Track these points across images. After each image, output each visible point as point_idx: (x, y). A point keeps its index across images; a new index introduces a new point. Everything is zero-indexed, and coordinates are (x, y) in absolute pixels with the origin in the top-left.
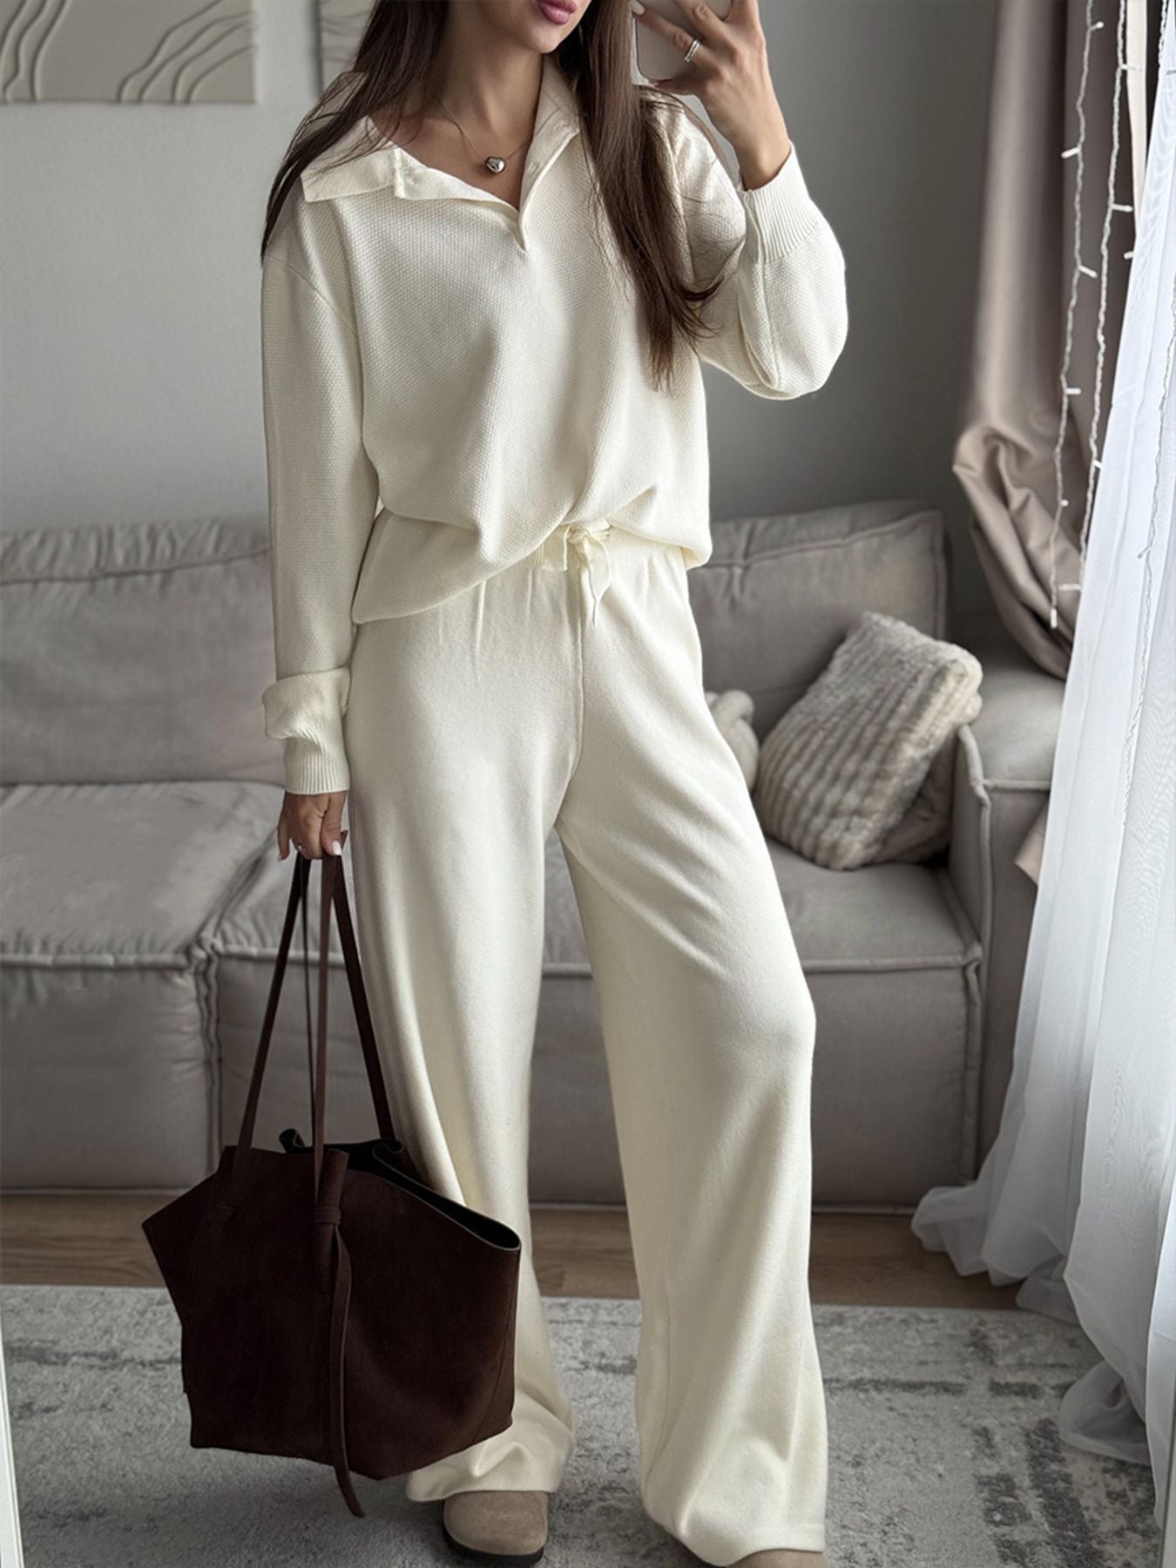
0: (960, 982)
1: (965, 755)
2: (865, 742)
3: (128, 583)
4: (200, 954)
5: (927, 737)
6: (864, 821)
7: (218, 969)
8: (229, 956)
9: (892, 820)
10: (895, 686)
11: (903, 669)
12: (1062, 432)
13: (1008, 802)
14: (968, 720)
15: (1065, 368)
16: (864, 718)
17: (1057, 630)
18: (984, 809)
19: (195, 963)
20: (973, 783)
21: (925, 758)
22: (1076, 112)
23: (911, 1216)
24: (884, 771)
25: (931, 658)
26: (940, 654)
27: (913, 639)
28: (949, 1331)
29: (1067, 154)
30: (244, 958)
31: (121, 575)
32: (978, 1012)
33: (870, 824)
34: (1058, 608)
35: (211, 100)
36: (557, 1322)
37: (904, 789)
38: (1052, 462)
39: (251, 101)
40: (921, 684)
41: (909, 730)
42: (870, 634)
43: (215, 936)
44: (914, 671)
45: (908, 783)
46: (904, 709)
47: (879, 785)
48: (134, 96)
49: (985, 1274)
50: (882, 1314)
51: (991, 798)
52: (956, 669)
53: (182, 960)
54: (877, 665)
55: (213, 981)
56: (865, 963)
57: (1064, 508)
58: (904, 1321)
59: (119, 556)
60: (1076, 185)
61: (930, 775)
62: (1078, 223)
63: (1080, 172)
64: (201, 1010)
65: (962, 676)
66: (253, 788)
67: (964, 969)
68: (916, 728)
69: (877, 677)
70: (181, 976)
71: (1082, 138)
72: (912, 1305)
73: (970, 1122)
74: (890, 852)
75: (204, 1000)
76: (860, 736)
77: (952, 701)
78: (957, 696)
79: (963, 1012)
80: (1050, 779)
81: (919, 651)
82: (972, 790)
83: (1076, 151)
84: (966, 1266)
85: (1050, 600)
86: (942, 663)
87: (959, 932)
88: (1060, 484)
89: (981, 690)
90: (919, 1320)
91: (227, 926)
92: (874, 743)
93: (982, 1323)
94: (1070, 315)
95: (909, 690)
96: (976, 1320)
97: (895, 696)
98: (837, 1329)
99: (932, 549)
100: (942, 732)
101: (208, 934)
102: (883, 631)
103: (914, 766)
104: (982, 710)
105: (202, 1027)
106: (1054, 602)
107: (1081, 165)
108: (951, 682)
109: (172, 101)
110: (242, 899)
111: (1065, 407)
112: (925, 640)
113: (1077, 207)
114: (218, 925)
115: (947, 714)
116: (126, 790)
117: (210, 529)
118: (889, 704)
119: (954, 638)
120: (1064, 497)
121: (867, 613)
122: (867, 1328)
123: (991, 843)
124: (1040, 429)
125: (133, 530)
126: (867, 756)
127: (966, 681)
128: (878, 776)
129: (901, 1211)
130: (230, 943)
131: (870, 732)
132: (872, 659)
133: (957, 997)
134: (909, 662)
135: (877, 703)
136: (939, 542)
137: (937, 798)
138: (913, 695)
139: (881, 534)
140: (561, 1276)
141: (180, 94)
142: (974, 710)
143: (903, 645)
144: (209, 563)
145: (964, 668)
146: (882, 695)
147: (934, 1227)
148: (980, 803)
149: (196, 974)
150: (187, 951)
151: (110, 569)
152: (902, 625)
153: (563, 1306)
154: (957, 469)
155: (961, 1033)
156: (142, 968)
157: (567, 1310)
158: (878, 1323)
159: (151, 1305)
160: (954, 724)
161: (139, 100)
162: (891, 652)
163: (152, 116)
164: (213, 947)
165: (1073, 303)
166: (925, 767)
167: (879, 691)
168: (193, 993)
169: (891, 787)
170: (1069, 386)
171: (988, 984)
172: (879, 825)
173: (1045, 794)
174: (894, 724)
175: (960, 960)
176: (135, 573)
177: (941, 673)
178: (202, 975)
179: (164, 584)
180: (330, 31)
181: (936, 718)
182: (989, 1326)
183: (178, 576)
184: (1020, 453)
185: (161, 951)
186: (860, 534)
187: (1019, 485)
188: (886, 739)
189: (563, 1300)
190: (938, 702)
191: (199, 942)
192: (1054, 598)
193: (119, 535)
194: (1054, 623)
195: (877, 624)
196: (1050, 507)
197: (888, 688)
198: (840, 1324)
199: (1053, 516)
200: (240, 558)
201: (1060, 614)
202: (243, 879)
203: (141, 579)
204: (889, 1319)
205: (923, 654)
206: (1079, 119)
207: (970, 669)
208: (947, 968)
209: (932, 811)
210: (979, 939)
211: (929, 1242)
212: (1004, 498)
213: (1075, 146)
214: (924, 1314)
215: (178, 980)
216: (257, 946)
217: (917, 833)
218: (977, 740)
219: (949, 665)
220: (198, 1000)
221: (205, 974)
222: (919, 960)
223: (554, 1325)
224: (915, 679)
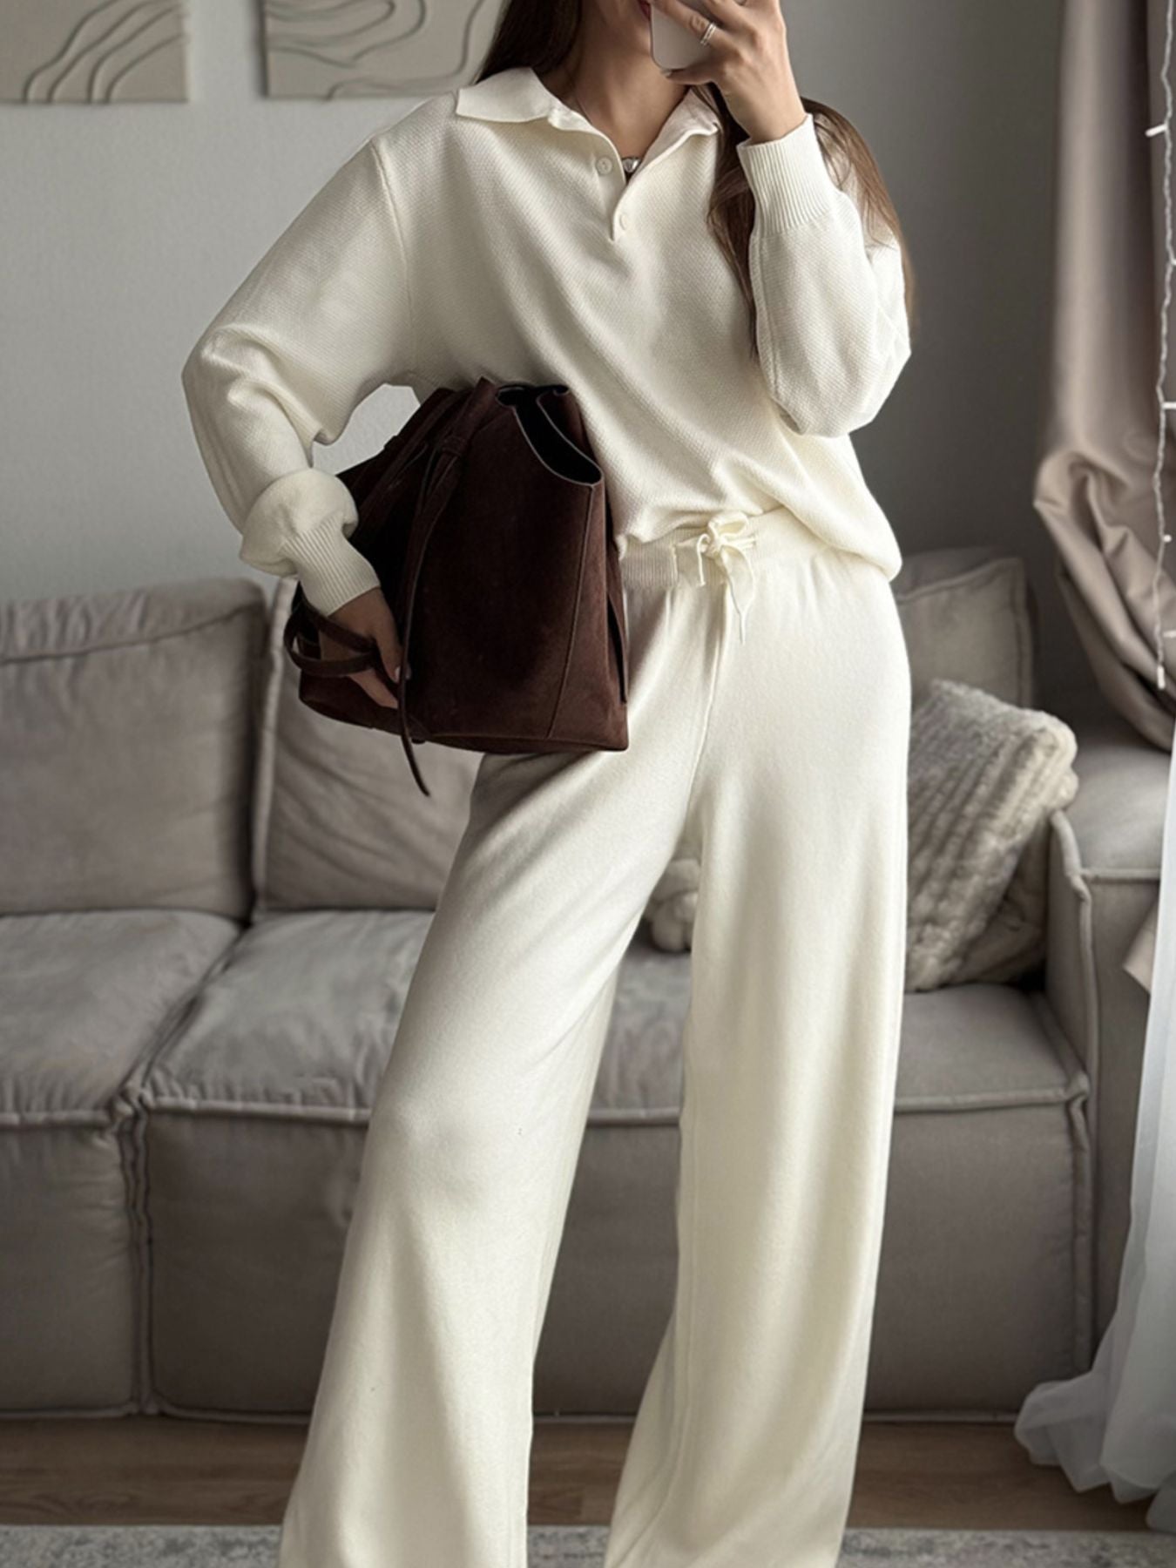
0: (1063, 1123)
1: (1059, 843)
2: (938, 833)
3: (33, 668)
4: (127, 1110)
5: (1012, 824)
6: (938, 930)
7: (148, 1127)
8: (162, 1112)
9: (974, 928)
10: (972, 763)
11: (980, 743)
12: (1161, 454)
13: (1113, 895)
14: (1063, 804)
15: (1161, 379)
16: (937, 804)
17: (1164, 692)
18: (1083, 904)
19: (119, 1120)
20: (1069, 874)
21: (1012, 850)
22: (1161, 85)
23: (1012, 1425)
24: (962, 867)
25: (1014, 728)
26: (1024, 723)
27: (992, 707)
28: (1064, 1557)
29: (1152, 132)
30: (179, 1113)
31: (24, 661)
32: (1087, 1159)
33: (947, 935)
34: (1164, 665)
35: (131, 100)
36: (575, 1556)
37: (988, 889)
38: (1152, 493)
39: (182, 99)
40: (1002, 759)
41: (991, 816)
42: (940, 705)
43: (143, 1085)
44: (994, 744)
45: (991, 881)
46: (983, 790)
47: (955, 885)
48: (43, 95)
49: (1106, 1489)
50: (982, 1539)
51: (1092, 892)
52: (1045, 740)
53: (102, 1117)
54: (950, 741)
55: (140, 1142)
56: (945, 1100)
57: (1167, 544)
58: (1009, 1547)
59: (22, 639)
60: (1164, 168)
61: (1018, 874)
62: (1168, 211)
63: (1168, 153)
64: (126, 1179)
65: (1052, 748)
66: (186, 918)
67: (1068, 1105)
68: (999, 813)
69: (951, 755)
70: (102, 1137)
71: (1169, 114)
72: (1017, 1528)
73: (1084, 1301)
74: (974, 968)
75: (129, 1167)
76: (932, 824)
77: (1042, 779)
78: (1047, 772)
79: (1068, 1160)
80: (1159, 866)
81: (1000, 720)
82: (1067, 882)
83: (1163, 128)
84: (1083, 1480)
85: (1155, 655)
86: (1027, 733)
87: (1060, 1062)
88: (1161, 518)
89: (1076, 765)
90: (1028, 1545)
91: (158, 1075)
92: (949, 833)
93: (1104, 1548)
94: (1164, 316)
95: (989, 767)
96: (1097, 1544)
97: (973, 773)
98: (926, 1558)
99: (1012, 605)
100: (1030, 818)
101: (135, 1084)
102: (956, 701)
103: (999, 862)
104: (1078, 793)
105: (127, 1200)
106: (1161, 658)
107: (1169, 145)
108: (1039, 755)
109: (89, 100)
110: (175, 1044)
111: (1163, 425)
112: (1005, 708)
113: (1167, 192)
114: (147, 1073)
115: (1035, 795)
116: (30, 922)
117: (133, 603)
118: (965, 787)
119: (1043, 703)
120: (1166, 532)
121: (936, 682)
122: (963, 1557)
123: (1094, 947)
124: (1137, 455)
125: (39, 607)
126: (940, 850)
127: (1057, 753)
128: (955, 874)
129: (1001, 1418)
130: (162, 1095)
131: (943, 821)
132: (944, 733)
133: (1060, 1141)
134: (988, 734)
135: (950, 785)
136: (1020, 597)
137: (1027, 900)
138: (994, 772)
139: (951, 588)
140: (578, 1502)
141: (98, 93)
142: (1068, 792)
143: (981, 714)
144: (133, 644)
145: (1054, 738)
146: (956, 774)
147: (1044, 1431)
148: (1078, 897)
149: (119, 1136)
150: (109, 1107)
151: (11, 654)
152: (978, 694)
153: (582, 1537)
154: (1039, 505)
155: (1067, 1187)
156: (53, 1128)
157: (587, 1541)
158: (976, 1550)
159: (68, 1544)
160: (1045, 808)
161: (49, 100)
162: (965, 724)
163: (63, 121)
164: (141, 1100)
165: (1167, 302)
166: (1011, 862)
167: (950, 773)
168: (117, 1158)
169: (972, 886)
170: (1167, 399)
171: (1098, 1127)
172: (957, 934)
173: (1155, 884)
174: (971, 809)
175: (1063, 1095)
176: (42, 658)
177: (1026, 746)
178: (125, 1135)
179: (76, 670)
180: (276, 17)
181: (1022, 801)
182: (1116, 1551)
183: (94, 660)
184: (1113, 484)
185: (77, 1107)
186: (925, 589)
187: (1114, 523)
188: (963, 828)
189: (582, 1530)
190: (1024, 780)
191: (124, 1094)
192: (1160, 653)
193: (21, 615)
194: (1162, 683)
195: (949, 693)
196: (1150, 546)
197: (963, 766)
198: (930, 1552)
199: (1154, 555)
200: (168, 636)
201: (1168, 673)
202: (176, 1021)
203: (48, 664)
204: (991, 1545)
205: (1005, 724)
206: (1164, 92)
207: (1061, 740)
208: (1047, 1104)
209: (1023, 918)
210: (1084, 1069)
211: (1039, 1455)
212: (1096, 539)
213: (1161, 123)
214: (1034, 1538)
215: (99, 1142)
216: (195, 1098)
217: (1003, 945)
218: (1073, 826)
219: (1036, 735)
220: (122, 1166)
221: (132, 1133)
222: (1012, 1095)
223: (571, 1560)
224: (995, 754)
